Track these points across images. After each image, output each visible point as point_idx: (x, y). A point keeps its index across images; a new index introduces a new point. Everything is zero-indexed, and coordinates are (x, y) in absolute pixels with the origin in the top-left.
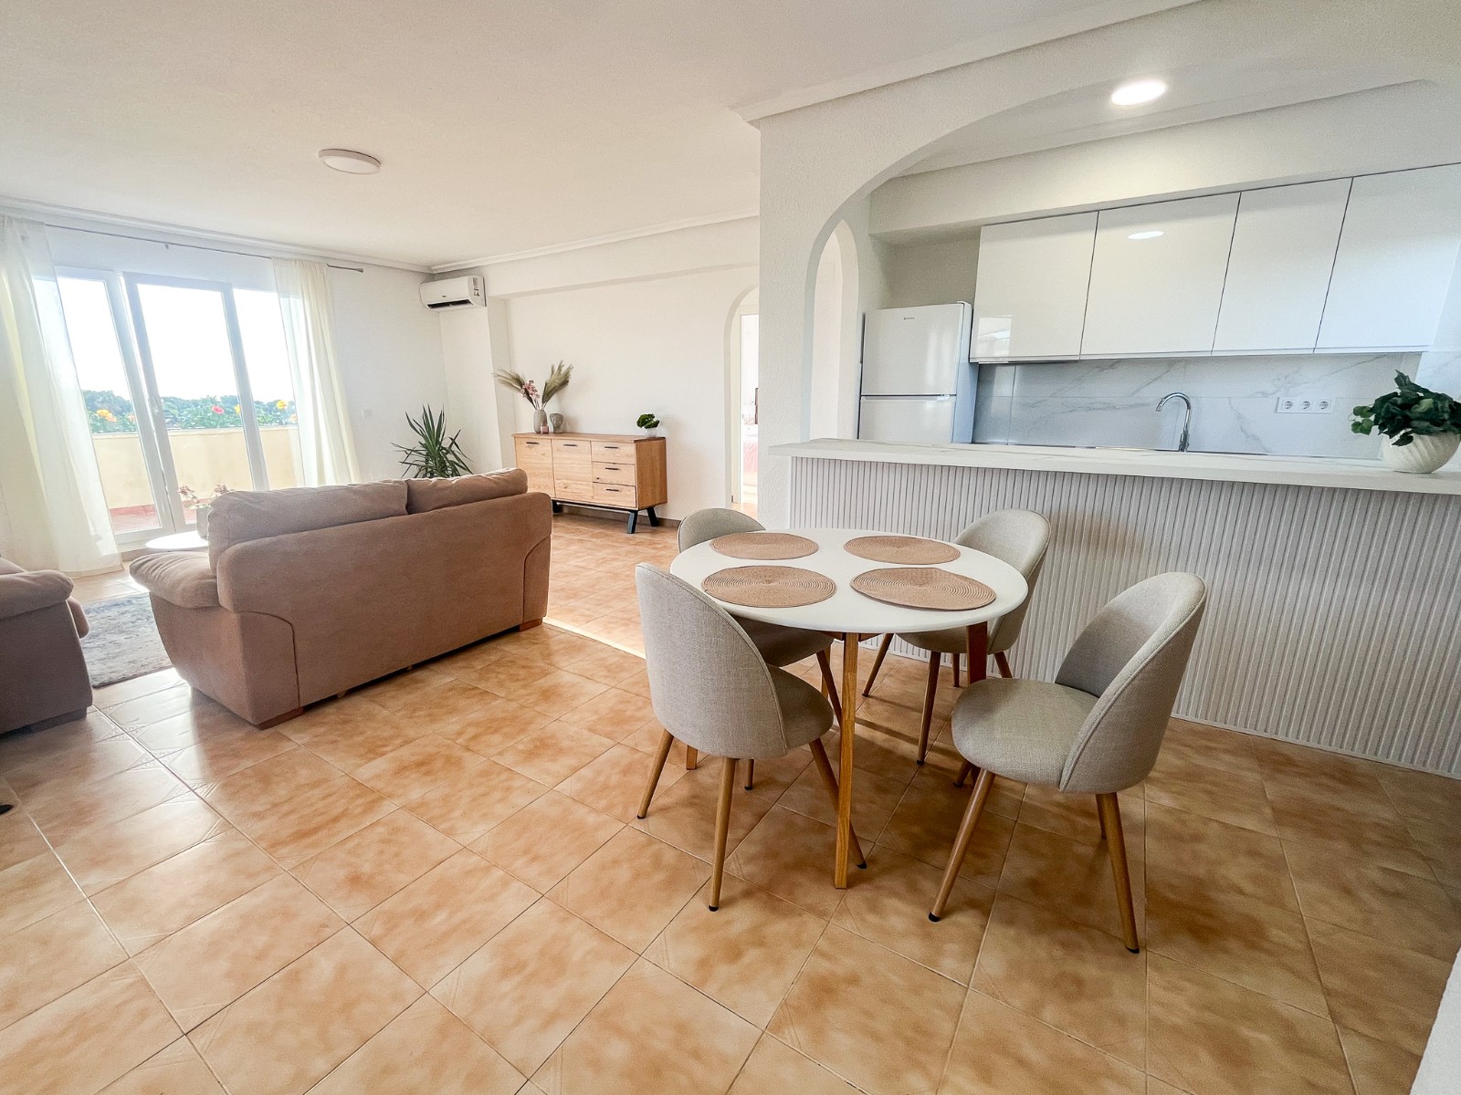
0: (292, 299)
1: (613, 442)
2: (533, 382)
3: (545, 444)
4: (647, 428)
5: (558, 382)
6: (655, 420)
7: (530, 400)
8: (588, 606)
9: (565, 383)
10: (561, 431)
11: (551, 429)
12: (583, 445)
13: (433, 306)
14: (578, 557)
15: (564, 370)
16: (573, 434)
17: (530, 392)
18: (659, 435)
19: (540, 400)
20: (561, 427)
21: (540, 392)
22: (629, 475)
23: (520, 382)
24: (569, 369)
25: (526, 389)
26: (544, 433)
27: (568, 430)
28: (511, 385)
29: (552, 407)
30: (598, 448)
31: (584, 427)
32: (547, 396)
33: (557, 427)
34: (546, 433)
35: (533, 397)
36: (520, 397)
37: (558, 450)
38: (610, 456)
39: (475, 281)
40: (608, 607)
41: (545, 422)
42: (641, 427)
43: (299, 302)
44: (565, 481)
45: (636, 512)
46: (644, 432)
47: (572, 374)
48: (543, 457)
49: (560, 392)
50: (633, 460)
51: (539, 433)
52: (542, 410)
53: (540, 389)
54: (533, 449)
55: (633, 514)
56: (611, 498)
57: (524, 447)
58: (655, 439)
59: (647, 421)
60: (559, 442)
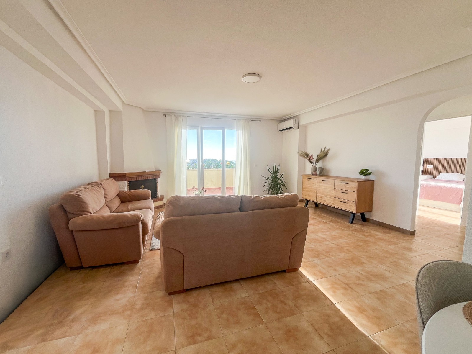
0: (240, 131)
1: (346, 181)
2: (312, 155)
3: (314, 180)
4: (364, 175)
5: (323, 155)
6: (369, 172)
7: (311, 162)
8: (323, 266)
9: (326, 155)
10: (322, 174)
11: (318, 173)
12: (331, 181)
13: (281, 130)
14: (322, 232)
15: (326, 150)
16: (327, 176)
17: (311, 159)
18: (370, 179)
19: (314, 162)
20: (323, 173)
21: (315, 159)
22: (353, 197)
23: (307, 155)
24: (328, 150)
25: (309, 158)
26: (314, 175)
27: (325, 174)
28: (304, 156)
29: (319, 165)
30: (338, 183)
31: (333, 174)
32: (317, 161)
33: (320, 173)
34: (316, 175)
35: (312, 161)
36: (307, 161)
37: (320, 182)
38: (344, 187)
39: (295, 120)
40: (335, 270)
41: (316, 171)
42: (361, 174)
43: (241, 132)
44: (321, 195)
45: (354, 214)
46: (362, 177)
47: (329, 152)
48: (313, 185)
49: (324, 159)
50: (356, 190)
51: (312, 175)
52: (315, 166)
53: (315, 158)
54: (309, 181)
55: (353, 215)
56: (342, 205)
57: (306, 180)
58: (368, 181)
59: (364, 172)
60: (320, 179)
